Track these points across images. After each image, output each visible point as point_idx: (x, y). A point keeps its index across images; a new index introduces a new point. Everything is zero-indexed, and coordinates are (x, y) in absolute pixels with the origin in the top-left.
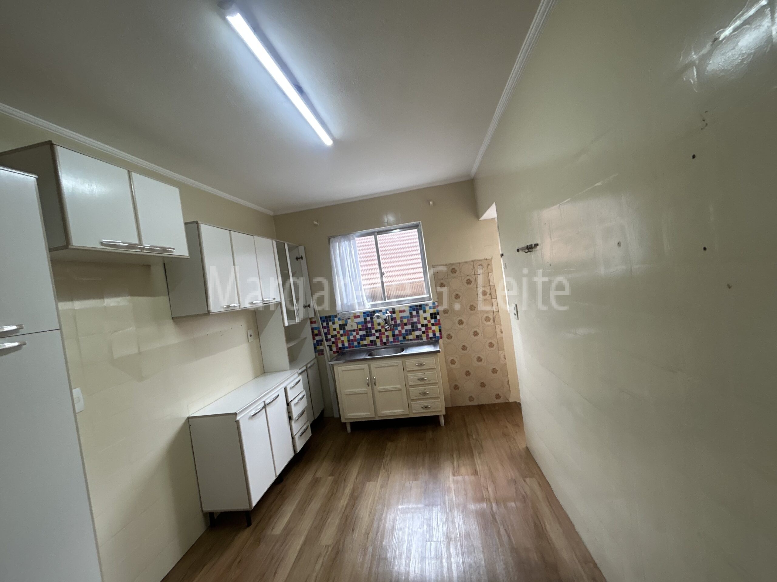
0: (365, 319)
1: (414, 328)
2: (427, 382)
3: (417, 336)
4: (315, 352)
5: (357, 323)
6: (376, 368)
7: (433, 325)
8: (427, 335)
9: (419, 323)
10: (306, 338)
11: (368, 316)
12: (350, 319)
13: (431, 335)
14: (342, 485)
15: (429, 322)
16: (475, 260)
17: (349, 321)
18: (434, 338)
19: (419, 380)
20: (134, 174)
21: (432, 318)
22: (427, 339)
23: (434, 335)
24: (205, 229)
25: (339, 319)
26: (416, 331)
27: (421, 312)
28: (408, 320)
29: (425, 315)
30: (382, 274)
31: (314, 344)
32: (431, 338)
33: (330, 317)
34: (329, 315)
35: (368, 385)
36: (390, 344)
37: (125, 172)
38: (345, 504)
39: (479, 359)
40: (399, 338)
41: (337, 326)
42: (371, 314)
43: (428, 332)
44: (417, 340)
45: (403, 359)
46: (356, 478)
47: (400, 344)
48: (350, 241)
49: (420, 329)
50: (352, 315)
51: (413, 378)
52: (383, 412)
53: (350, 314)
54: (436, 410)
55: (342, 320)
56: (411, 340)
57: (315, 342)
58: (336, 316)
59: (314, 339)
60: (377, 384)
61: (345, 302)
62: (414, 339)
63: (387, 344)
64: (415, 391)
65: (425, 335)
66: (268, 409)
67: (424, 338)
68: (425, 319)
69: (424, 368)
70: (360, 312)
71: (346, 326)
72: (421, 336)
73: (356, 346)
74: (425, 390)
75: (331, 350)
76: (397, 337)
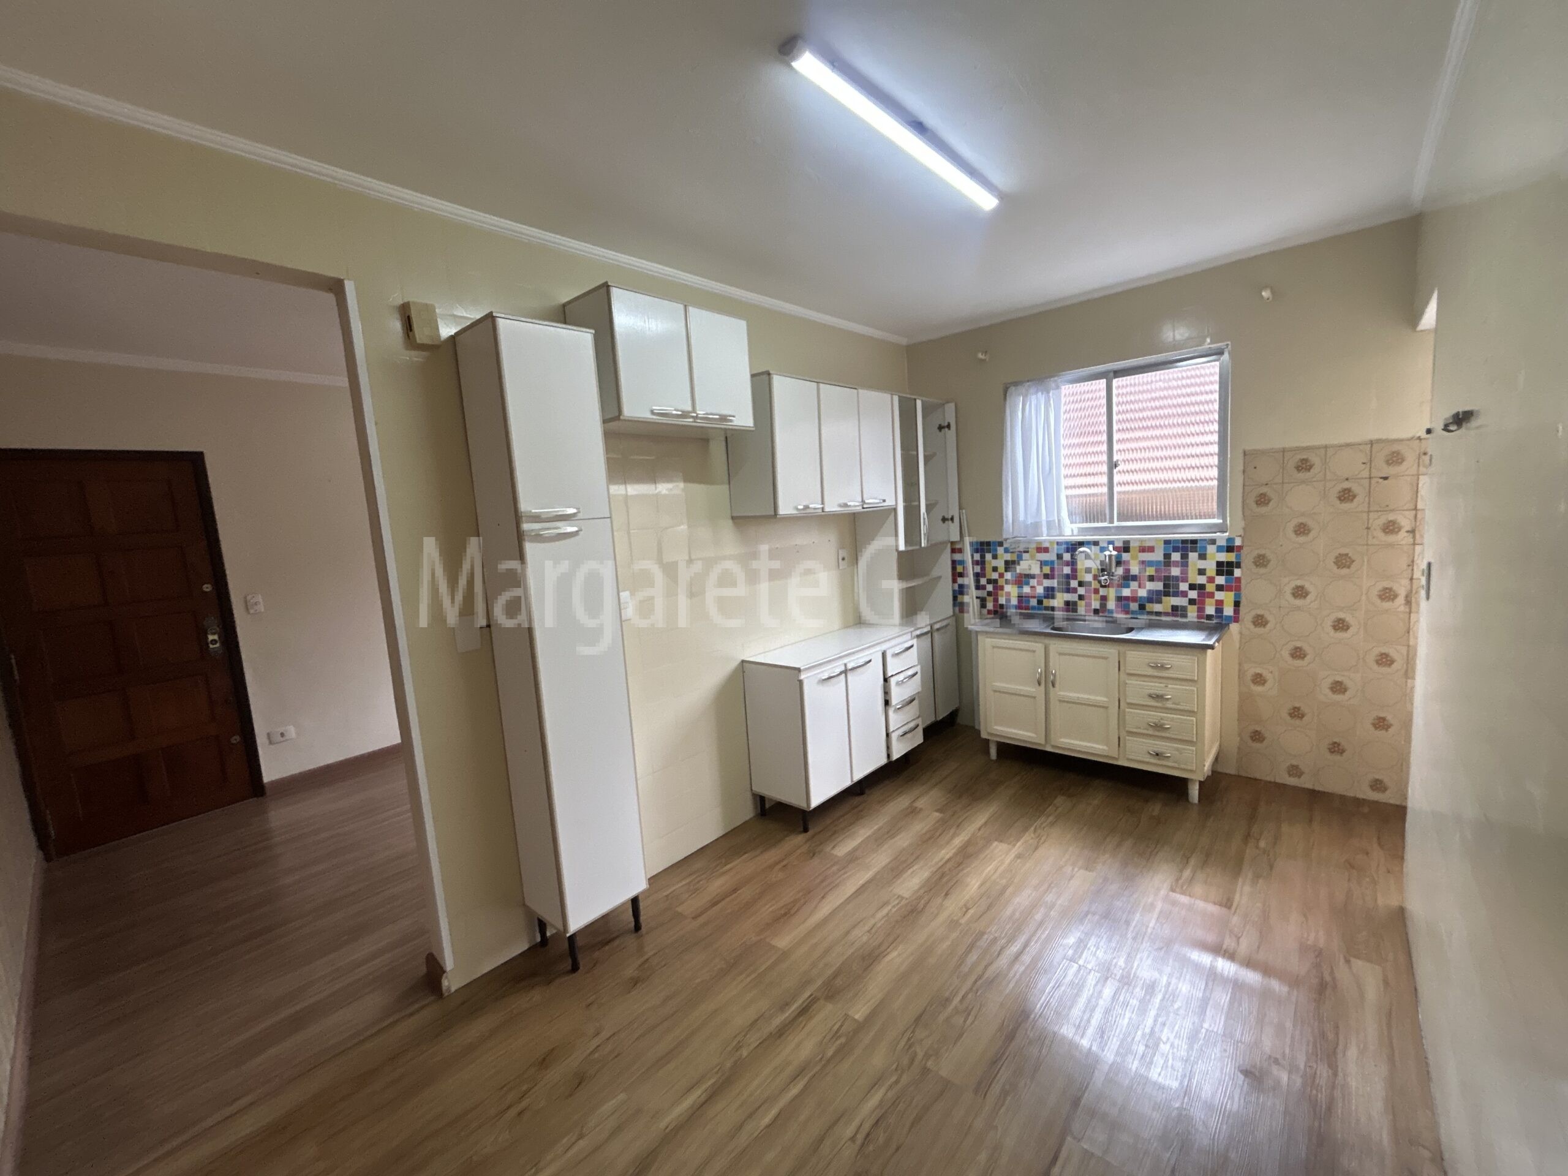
0: (1060, 556)
1: (1170, 588)
2: (1169, 705)
3: (1175, 608)
4: (954, 605)
5: (1041, 562)
6: (1060, 654)
7: (1220, 588)
8: (1201, 610)
9: (1185, 580)
10: (940, 577)
11: (1066, 550)
12: (1027, 552)
13: (1210, 610)
14: (952, 831)
15: (1211, 580)
16: (1379, 441)
17: (1025, 556)
18: (1218, 617)
19: (1150, 696)
20: (691, 309)
21: (1219, 573)
22: (1199, 617)
23: (1219, 610)
24: (780, 384)
25: (1006, 551)
26: (1174, 596)
27: (1193, 556)
28: (1157, 571)
29: (1202, 564)
30: (1112, 465)
31: (954, 591)
32: (1209, 617)
33: (988, 544)
34: (988, 540)
35: (1039, 684)
36: (1106, 614)
37: (681, 307)
38: (948, 857)
39: (1338, 687)
40: (1129, 605)
41: (1000, 564)
42: (1073, 547)
43: (1203, 603)
44: (1173, 615)
45: (1122, 648)
46: (979, 829)
47: (1132, 618)
48: (1048, 393)
49: (1184, 594)
50: (1034, 546)
51: (1138, 691)
52: (1062, 740)
53: (1029, 542)
54: (1183, 766)
55: (1012, 552)
56: (1158, 614)
57: (956, 587)
58: (1001, 544)
59: (954, 581)
60: (1057, 685)
61: (1021, 517)
62: (1167, 614)
63: (1101, 614)
64: (1137, 718)
65: (1195, 607)
66: (850, 676)
67: (1192, 614)
68: (1202, 572)
69: (1171, 675)
70: (1051, 542)
71: (1019, 564)
72: (1184, 609)
73: (1033, 608)
74: (1162, 719)
75: (983, 605)
76: (1126, 602)
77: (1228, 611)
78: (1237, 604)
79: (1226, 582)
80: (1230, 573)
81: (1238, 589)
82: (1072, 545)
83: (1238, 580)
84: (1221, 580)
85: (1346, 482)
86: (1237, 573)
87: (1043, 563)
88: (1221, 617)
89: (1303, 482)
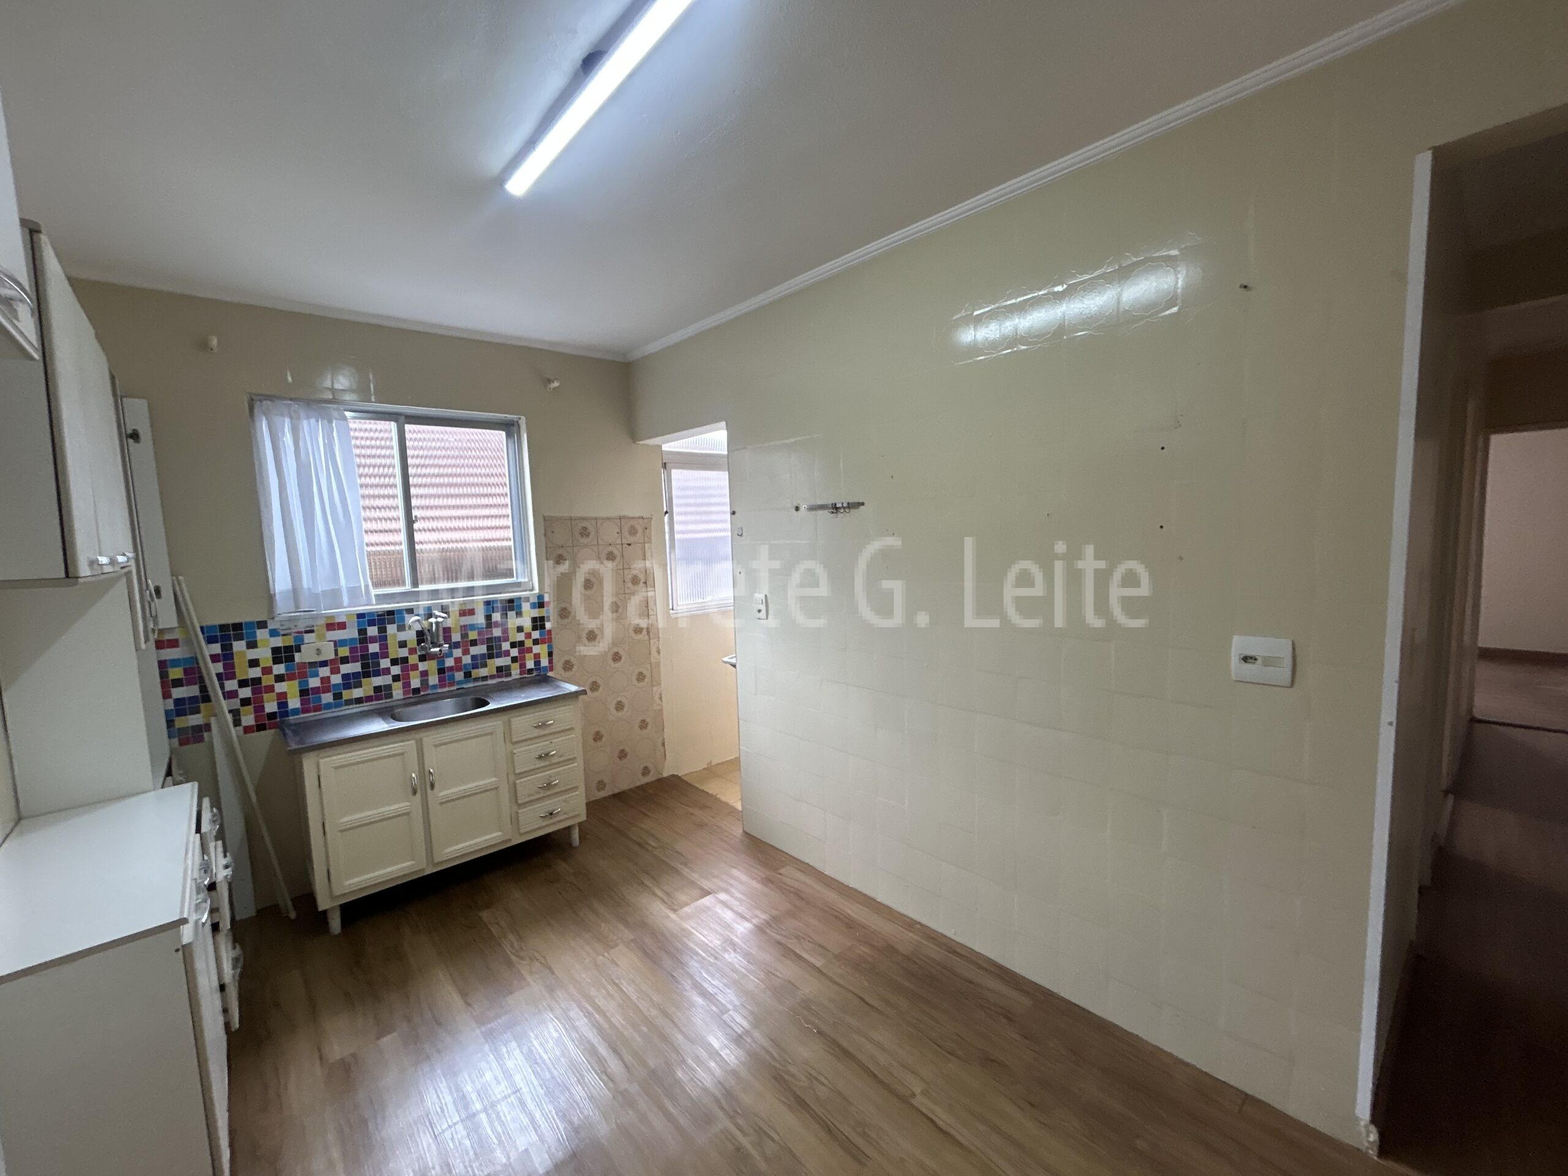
0: (362, 632)
1: (493, 651)
2: (555, 760)
3: (499, 669)
4: (170, 737)
5: (335, 642)
6: (436, 746)
7: (536, 642)
8: (523, 666)
9: (506, 639)
11: (371, 623)
12: (312, 631)
13: (530, 664)
15: (528, 636)
16: (624, 517)
17: (308, 638)
18: (536, 669)
19: (540, 757)
22: (521, 673)
23: (537, 663)
25: (274, 633)
26: (498, 657)
27: (511, 614)
28: (479, 634)
29: (519, 622)
30: (410, 521)
31: (167, 712)
32: (530, 671)
33: (237, 627)
34: (237, 621)
35: (415, 792)
36: (429, 692)
39: (620, 706)
40: (454, 675)
41: (264, 654)
42: (383, 619)
43: (524, 658)
44: (499, 677)
45: (505, 717)
47: (457, 689)
48: (330, 422)
49: (507, 653)
50: (323, 622)
51: (526, 756)
52: (449, 850)
53: (314, 618)
54: (571, 814)
55: (283, 635)
56: (485, 678)
57: (170, 705)
58: (262, 625)
59: (166, 695)
60: (436, 785)
61: (306, 583)
62: (492, 677)
63: (422, 693)
64: (527, 786)
65: (517, 665)
67: (515, 672)
68: (520, 629)
69: (554, 730)
70: (349, 615)
71: (299, 651)
72: (508, 668)
73: (328, 706)
74: (551, 777)
75: (237, 723)
76: (451, 673)
77: (544, 662)
78: (550, 654)
79: (540, 635)
80: (543, 627)
81: (550, 641)
82: (378, 616)
83: (550, 632)
84: (536, 635)
85: (610, 547)
86: (548, 625)
87: (337, 644)
88: (540, 669)
89: (586, 546)
